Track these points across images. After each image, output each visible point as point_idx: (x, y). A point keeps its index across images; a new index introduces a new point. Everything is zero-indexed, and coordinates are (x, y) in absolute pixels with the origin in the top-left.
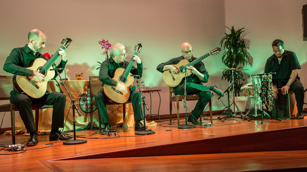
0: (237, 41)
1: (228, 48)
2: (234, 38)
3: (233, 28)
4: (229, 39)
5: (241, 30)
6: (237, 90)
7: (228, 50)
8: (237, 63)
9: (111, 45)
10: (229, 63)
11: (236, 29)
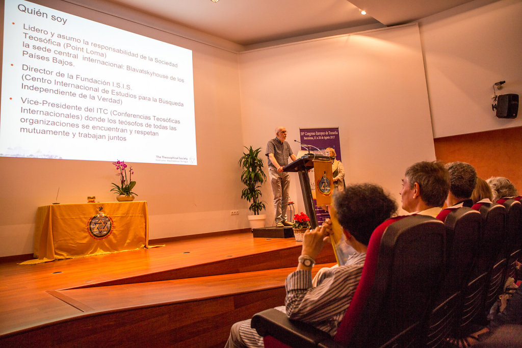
0: (255, 160)
1: (247, 168)
2: (252, 158)
3: (251, 147)
4: (247, 158)
5: (258, 149)
6: (256, 209)
7: (246, 169)
8: (256, 181)
9: (126, 166)
10: (248, 182)
11: (254, 149)
